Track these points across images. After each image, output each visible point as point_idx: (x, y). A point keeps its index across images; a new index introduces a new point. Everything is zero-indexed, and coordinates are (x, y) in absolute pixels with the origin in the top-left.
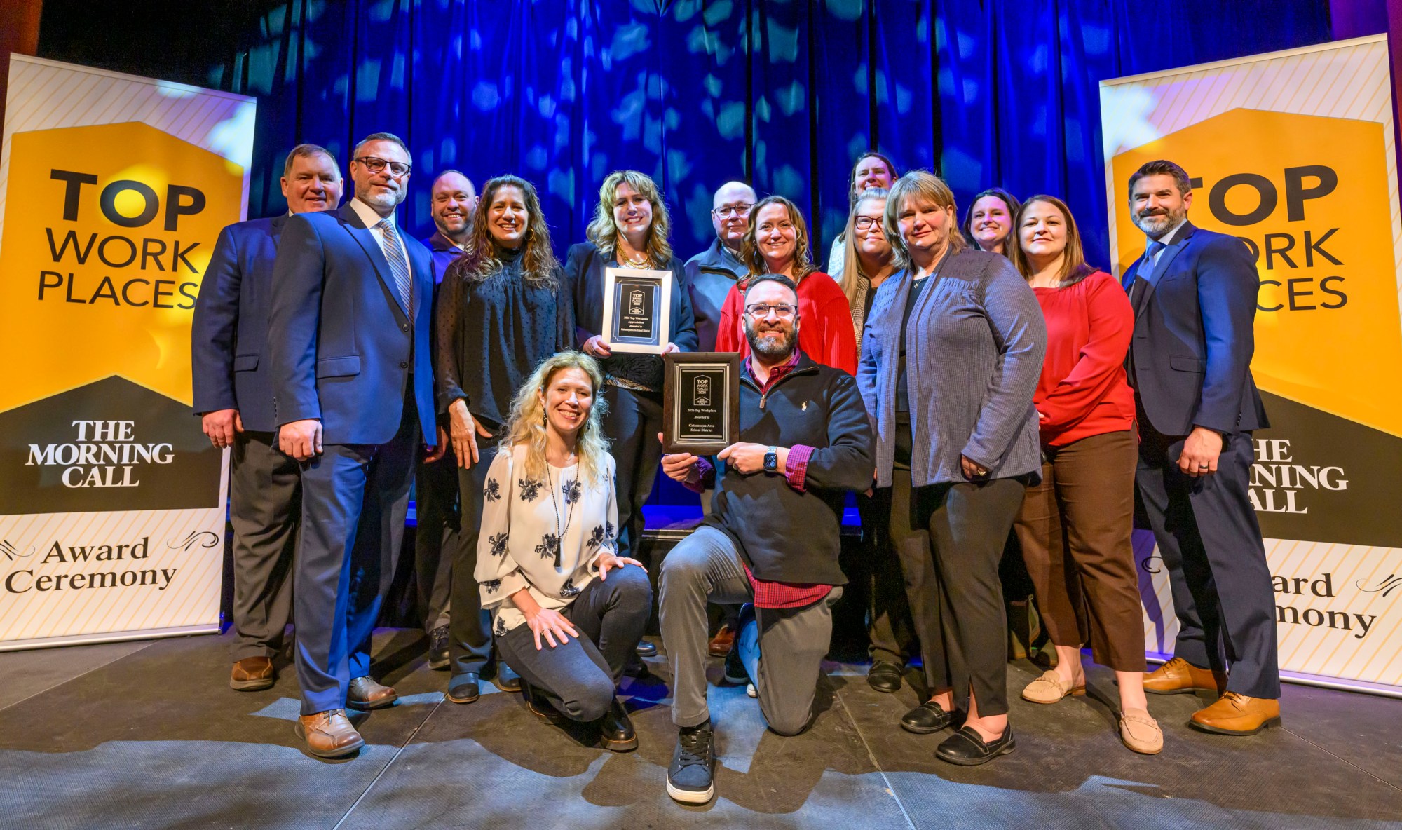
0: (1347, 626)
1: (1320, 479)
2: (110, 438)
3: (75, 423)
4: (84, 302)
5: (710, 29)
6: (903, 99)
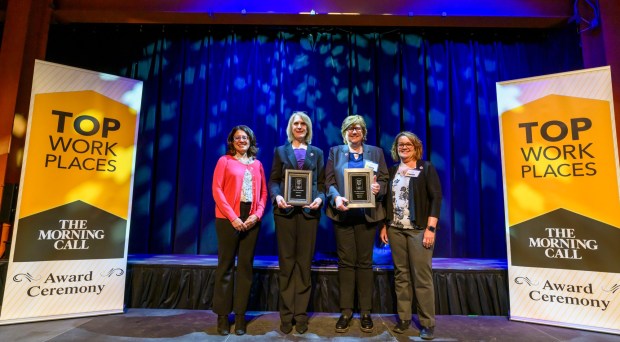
0: (598, 305)
1: (587, 245)
2: (76, 227)
3: (60, 221)
4: (66, 168)
5: (334, 58)
6: (413, 88)
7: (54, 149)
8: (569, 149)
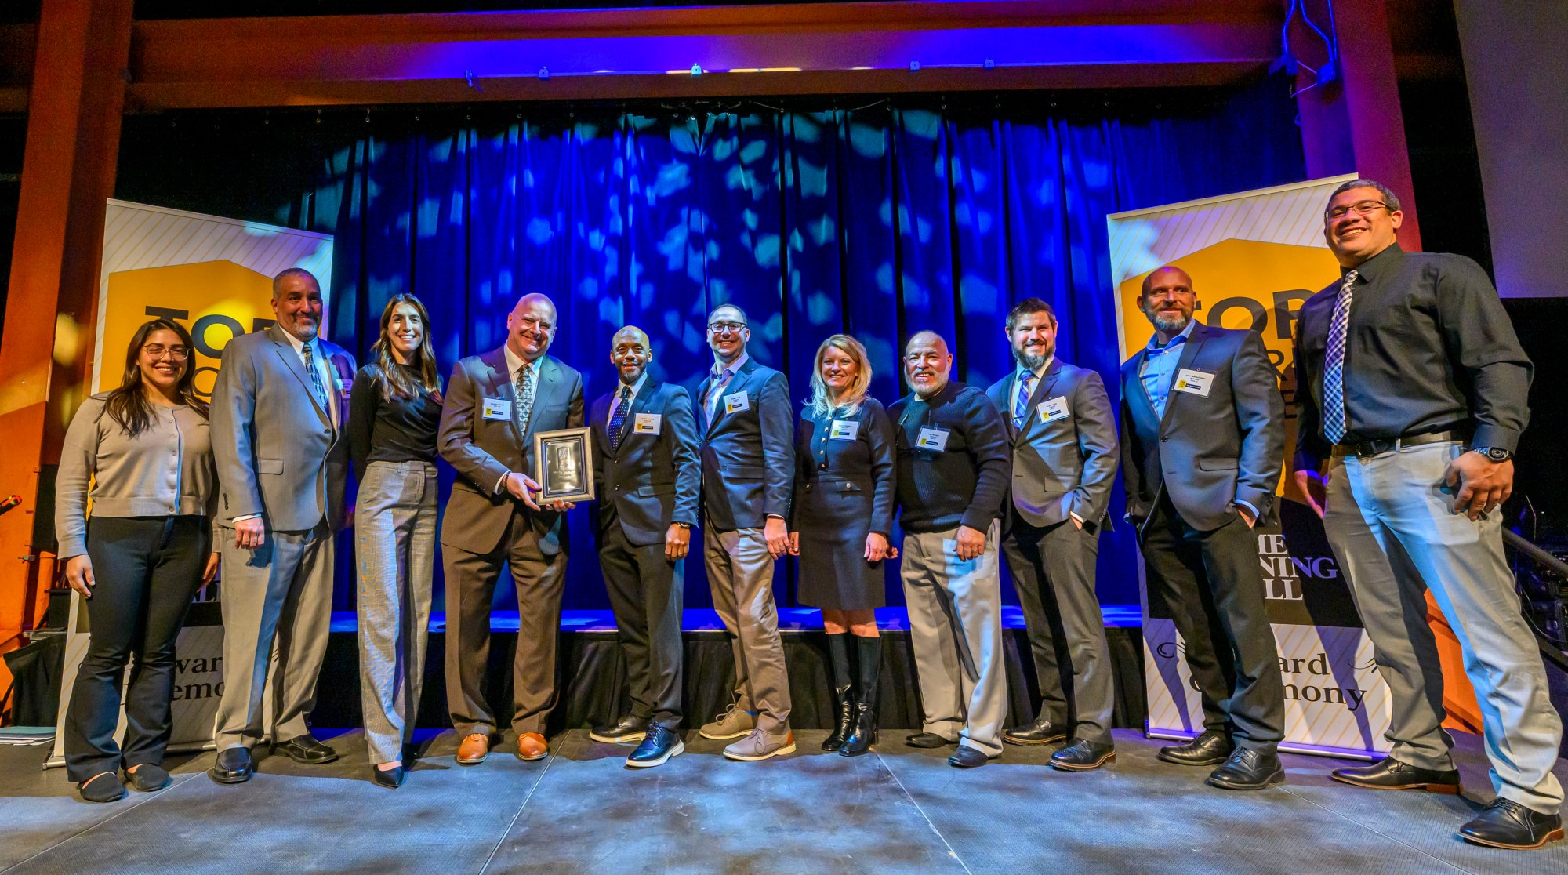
0: (1340, 699)
1: (1313, 568)
5: (745, 167)
6: (924, 230)
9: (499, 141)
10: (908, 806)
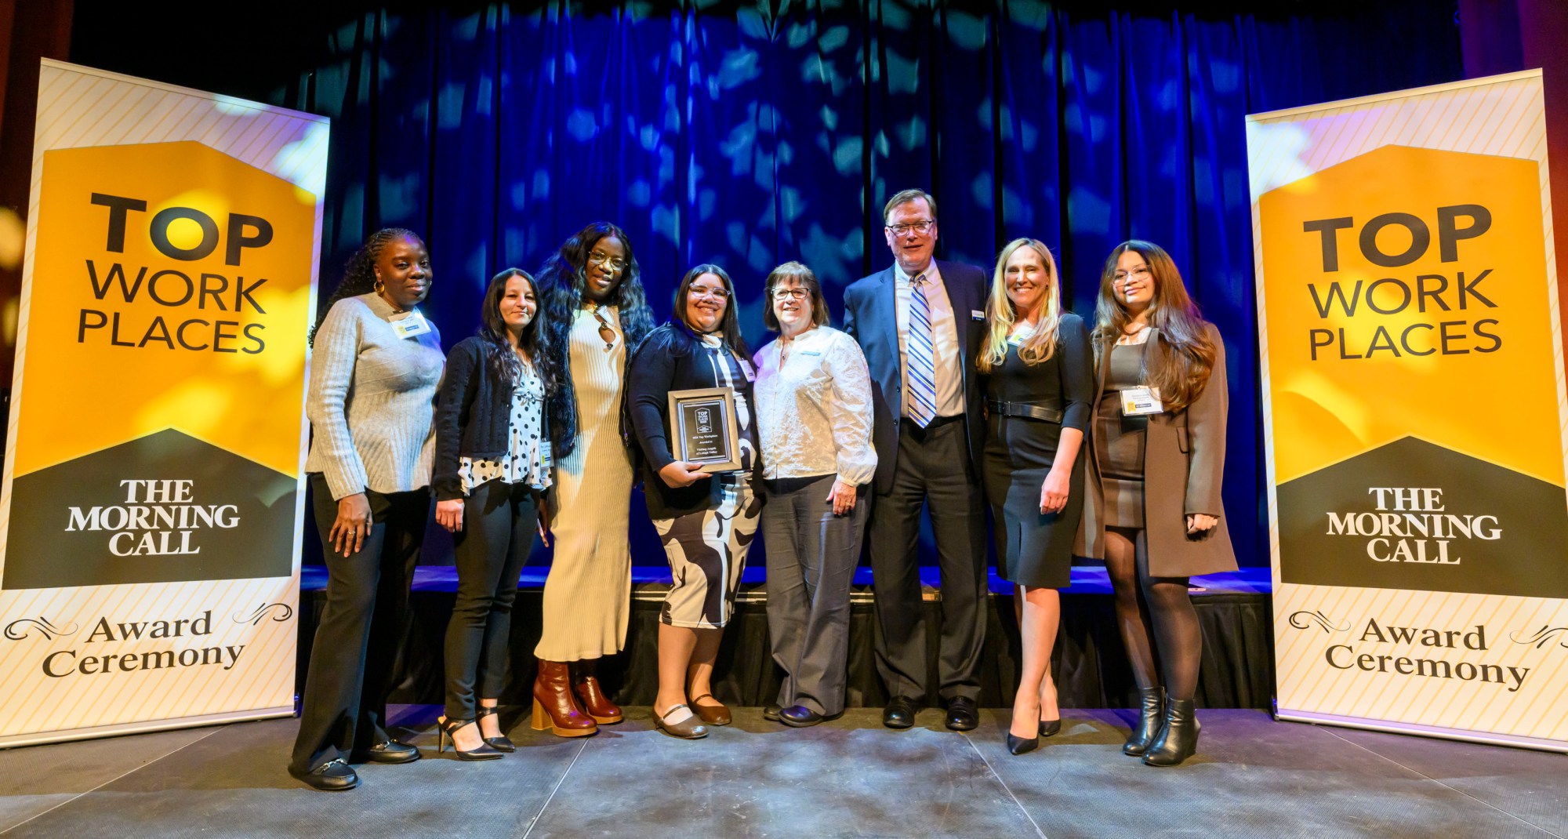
0: (1500, 679)
1: (1473, 528)
2: (165, 499)
3: (123, 482)
4: (132, 345)
5: (825, 57)
6: (1028, 136)
7: (100, 295)
8: (1431, 285)
9: (536, 17)
10: (1010, 805)
